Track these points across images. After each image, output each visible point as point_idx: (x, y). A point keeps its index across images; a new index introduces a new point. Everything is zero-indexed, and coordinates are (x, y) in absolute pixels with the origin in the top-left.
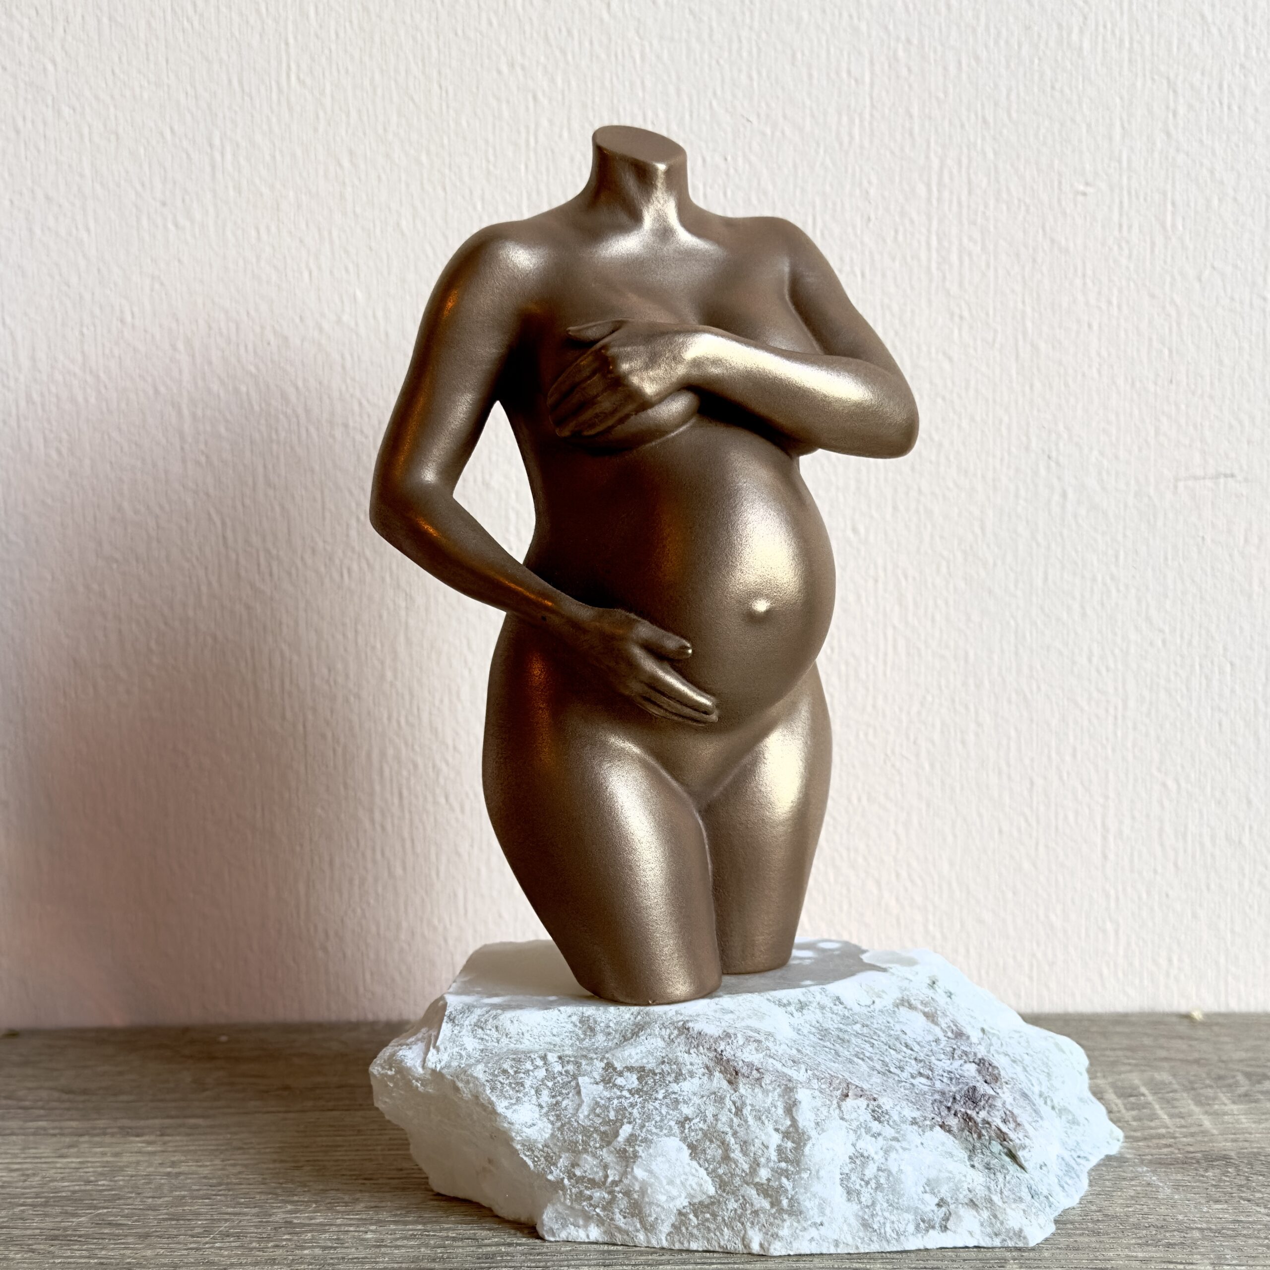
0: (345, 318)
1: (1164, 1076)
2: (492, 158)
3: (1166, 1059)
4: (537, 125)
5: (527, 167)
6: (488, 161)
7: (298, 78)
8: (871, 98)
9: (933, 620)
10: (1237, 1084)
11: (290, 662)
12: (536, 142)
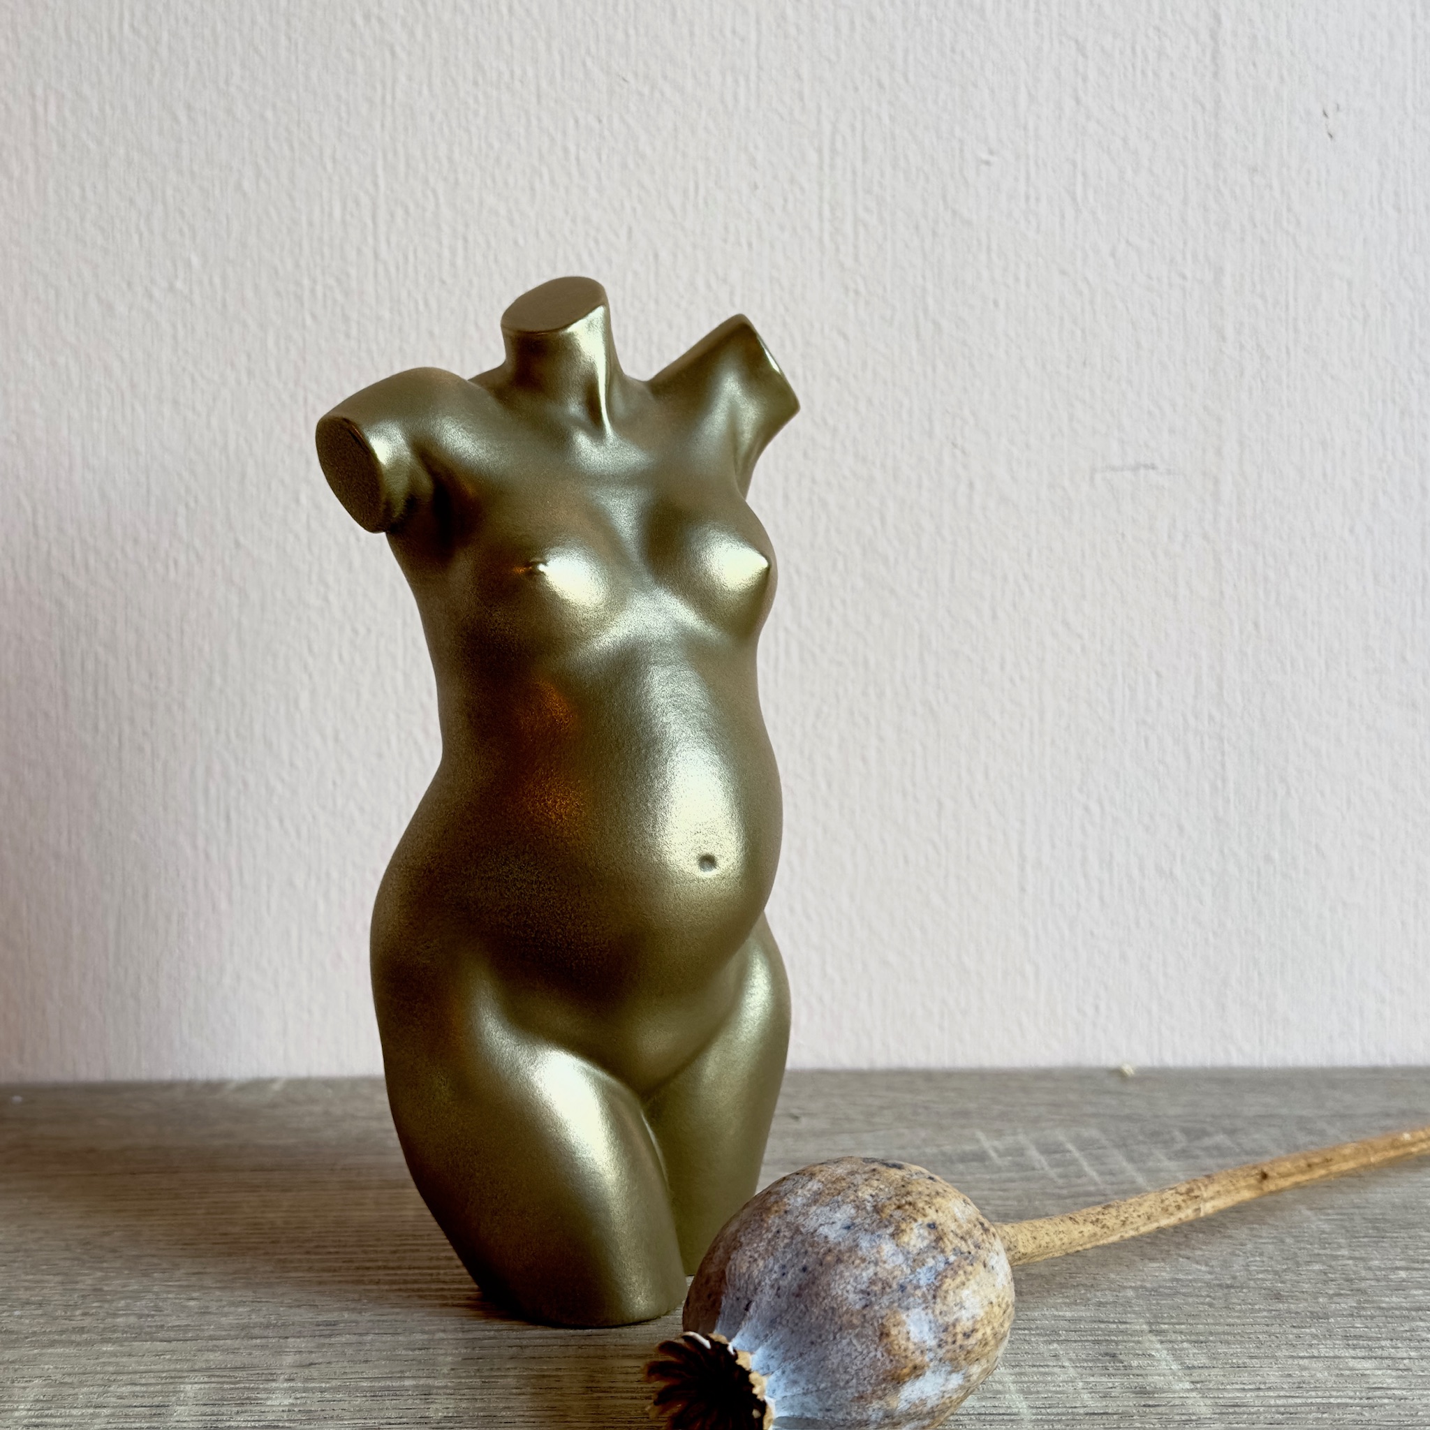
0: (179, 285)
1: (1092, 1133)
2: (344, 115)
3: (1094, 1115)
4: (395, 81)
5: (383, 126)
6: (340, 119)
7: (132, 26)
8: (758, 58)
9: (829, 622)
10: (1173, 1140)
11: (106, 665)
12: (394, 98)
